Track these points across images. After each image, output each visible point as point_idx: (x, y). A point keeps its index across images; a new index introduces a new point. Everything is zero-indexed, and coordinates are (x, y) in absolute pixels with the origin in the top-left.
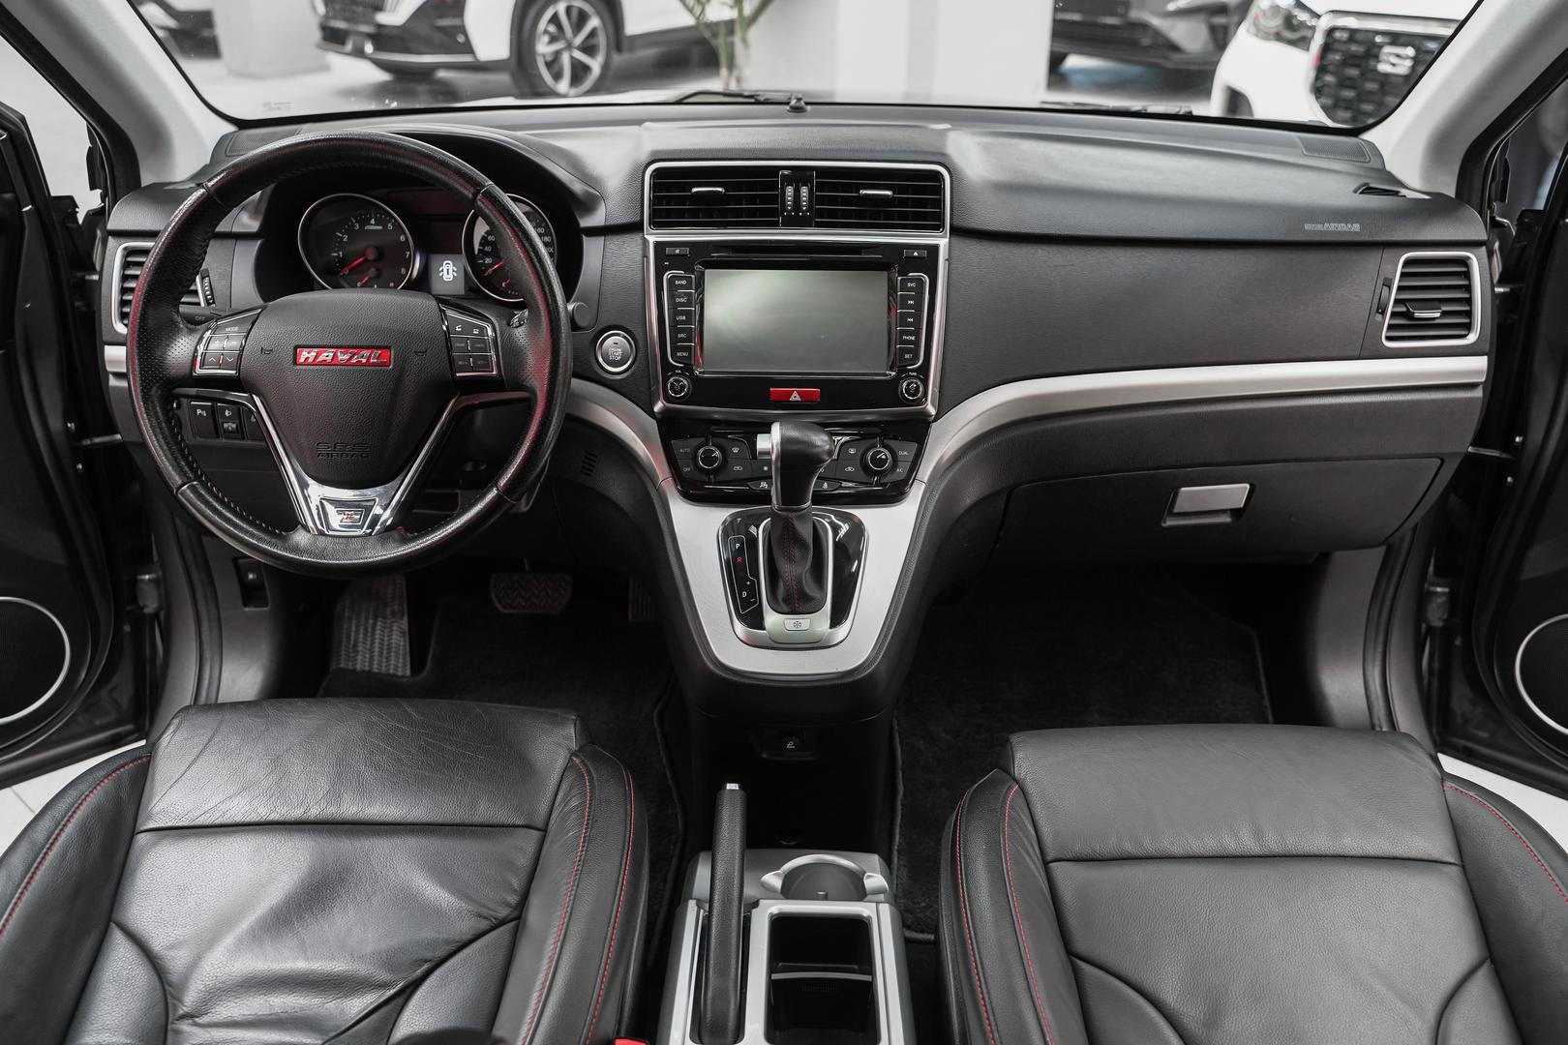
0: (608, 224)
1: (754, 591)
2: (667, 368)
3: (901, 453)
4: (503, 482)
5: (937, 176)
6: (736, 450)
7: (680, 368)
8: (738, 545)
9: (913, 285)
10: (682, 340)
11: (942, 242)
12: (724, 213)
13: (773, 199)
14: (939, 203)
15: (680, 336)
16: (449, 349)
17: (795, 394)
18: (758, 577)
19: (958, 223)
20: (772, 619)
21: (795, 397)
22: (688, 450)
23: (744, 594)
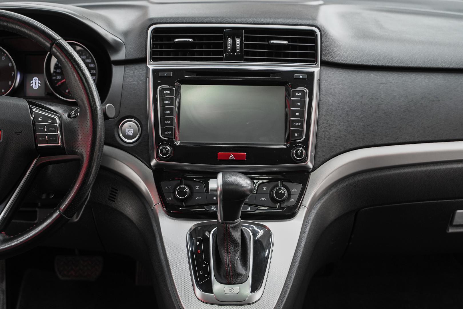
0: (126, 59)
1: (207, 270)
2: (159, 141)
3: (293, 190)
4: (63, 207)
5: (313, 33)
6: (197, 188)
8: (198, 243)
9: (300, 94)
10: (167, 125)
11: (316, 70)
12: (193, 53)
13: (220, 45)
14: (315, 48)
15: (167, 122)
16: (35, 130)
17: (232, 156)
18: (209, 262)
19: (325, 59)
20: (217, 287)
21: (232, 157)
22: (170, 187)
23: (201, 272)
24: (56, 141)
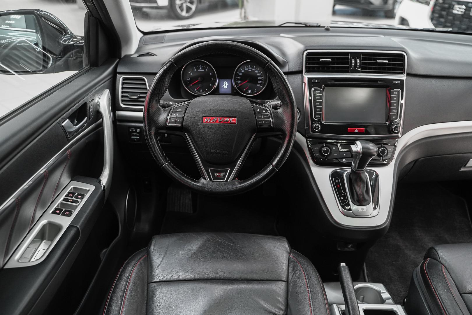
0: (290, 71)
1: (345, 197)
2: (313, 121)
3: (389, 149)
4: (274, 164)
5: (402, 56)
6: (334, 148)
7: (316, 121)
8: (337, 181)
9: (396, 93)
10: (318, 111)
11: (403, 77)
12: (328, 68)
13: (347, 63)
14: (403, 65)
15: (318, 110)
17: (356, 130)
18: (346, 192)
19: (408, 72)
20: (354, 207)
21: (356, 131)
22: (317, 148)
23: (342, 198)
24: (269, 124)
